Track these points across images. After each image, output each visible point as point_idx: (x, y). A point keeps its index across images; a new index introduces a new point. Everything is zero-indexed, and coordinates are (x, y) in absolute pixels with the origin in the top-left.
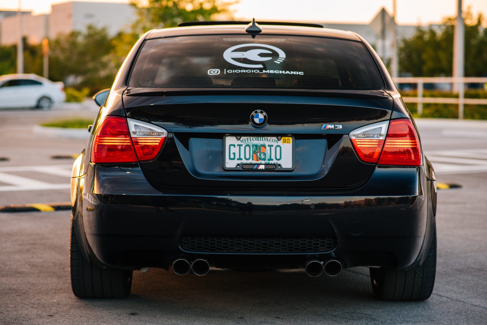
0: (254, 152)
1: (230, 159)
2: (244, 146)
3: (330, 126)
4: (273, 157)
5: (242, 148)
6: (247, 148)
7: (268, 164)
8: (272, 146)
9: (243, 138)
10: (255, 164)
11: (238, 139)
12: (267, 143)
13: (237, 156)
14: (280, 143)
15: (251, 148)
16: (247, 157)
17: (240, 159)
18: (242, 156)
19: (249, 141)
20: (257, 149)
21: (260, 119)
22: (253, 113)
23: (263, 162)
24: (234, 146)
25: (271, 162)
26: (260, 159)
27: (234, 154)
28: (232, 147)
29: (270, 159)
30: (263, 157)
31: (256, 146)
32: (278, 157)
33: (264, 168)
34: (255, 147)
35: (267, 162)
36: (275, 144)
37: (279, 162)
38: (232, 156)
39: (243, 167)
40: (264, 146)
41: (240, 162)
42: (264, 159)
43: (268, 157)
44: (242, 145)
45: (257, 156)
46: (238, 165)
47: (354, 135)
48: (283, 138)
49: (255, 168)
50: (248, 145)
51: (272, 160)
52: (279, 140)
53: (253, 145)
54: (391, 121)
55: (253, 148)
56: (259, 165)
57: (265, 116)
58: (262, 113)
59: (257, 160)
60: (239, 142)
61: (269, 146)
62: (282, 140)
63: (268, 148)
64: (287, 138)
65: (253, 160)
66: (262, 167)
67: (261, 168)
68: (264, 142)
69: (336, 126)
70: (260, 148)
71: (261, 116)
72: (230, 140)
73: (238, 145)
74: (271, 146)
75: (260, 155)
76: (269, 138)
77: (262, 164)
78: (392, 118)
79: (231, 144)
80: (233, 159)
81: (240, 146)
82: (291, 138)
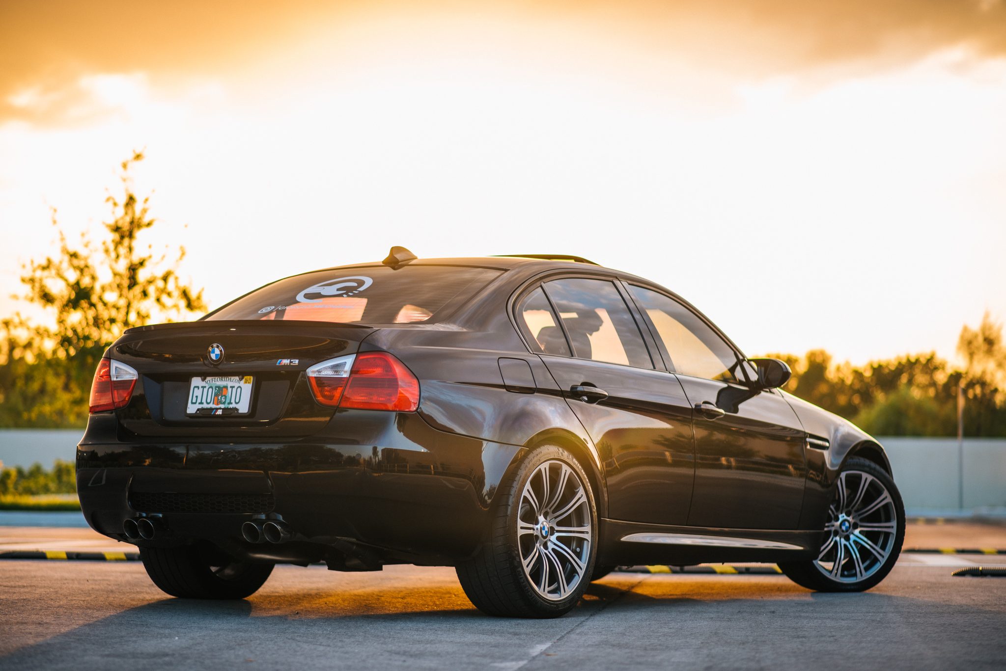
0: (216, 395)
1: (192, 403)
2: (207, 388)
3: (286, 362)
4: (233, 401)
5: (206, 390)
6: (210, 390)
7: (228, 409)
8: (234, 387)
9: (208, 379)
10: (213, 409)
11: (203, 380)
12: (230, 384)
13: (199, 401)
14: (242, 383)
15: (214, 390)
16: (209, 401)
17: (201, 403)
18: (204, 401)
19: (213, 381)
20: (220, 391)
21: (216, 355)
22: (210, 349)
23: (222, 406)
24: (198, 387)
25: (231, 406)
26: (221, 403)
27: (197, 397)
28: (196, 389)
29: (230, 403)
30: (223, 400)
31: (219, 387)
32: (237, 401)
33: (221, 413)
34: (217, 389)
35: (226, 406)
36: (237, 385)
37: (237, 406)
38: (194, 401)
39: (205, 414)
40: (226, 387)
41: (200, 406)
42: (224, 403)
43: (228, 401)
44: (205, 387)
45: (218, 399)
46: (198, 410)
47: (313, 372)
48: (246, 377)
49: (212, 414)
50: (211, 387)
51: (232, 403)
52: (241, 379)
53: (216, 387)
54: (359, 354)
55: (216, 389)
56: (217, 409)
57: (221, 351)
58: (218, 347)
59: (218, 404)
60: (204, 384)
61: (231, 387)
62: (244, 380)
63: (230, 389)
64: (248, 377)
65: (213, 403)
66: (219, 412)
67: (219, 414)
68: (227, 382)
69: (292, 360)
70: (222, 391)
71: (217, 351)
72: (196, 381)
73: (202, 387)
74: (232, 387)
75: (221, 398)
76: (233, 378)
77: (220, 409)
78: (360, 351)
79: (195, 387)
80: (195, 403)
81: (203, 387)
82: (252, 378)
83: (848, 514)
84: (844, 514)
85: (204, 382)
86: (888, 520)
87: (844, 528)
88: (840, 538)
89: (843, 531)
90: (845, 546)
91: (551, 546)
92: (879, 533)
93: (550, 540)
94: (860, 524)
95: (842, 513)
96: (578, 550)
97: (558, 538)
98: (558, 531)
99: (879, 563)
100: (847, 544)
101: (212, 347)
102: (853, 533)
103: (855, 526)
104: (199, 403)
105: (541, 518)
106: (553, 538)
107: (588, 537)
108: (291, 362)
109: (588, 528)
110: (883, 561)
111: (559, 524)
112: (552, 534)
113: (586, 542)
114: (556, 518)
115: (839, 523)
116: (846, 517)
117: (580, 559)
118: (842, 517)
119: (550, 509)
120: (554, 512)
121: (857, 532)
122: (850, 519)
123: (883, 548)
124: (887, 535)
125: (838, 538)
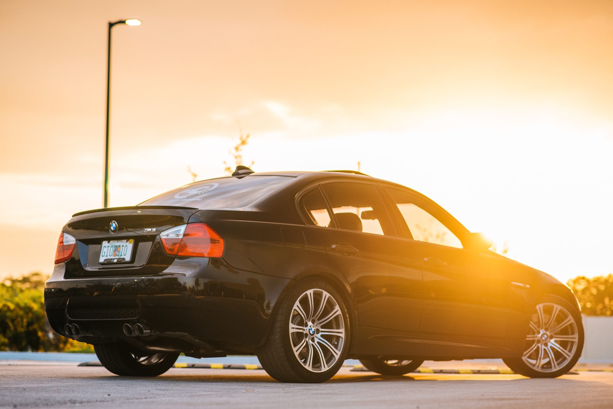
0: (115, 251)
1: (102, 256)
2: (110, 247)
3: (149, 230)
4: (123, 254)
5: (109, 249)
6: (112, 248)
7: (120, 259)
9: (111, 242)
10: (112, 259)
11: (109, 242)
12: (122, 244)
13: (106, 254)
14: (128, 244)
16: (110, 255)
17: (107, 256)
18: (108, 255)
19: (114, 243)
20: (117, 248)
21: (114, 227)
23: (117, 257)
25: (122, 257)
27: (105, 252)
28: (105, 248)
29: (121, 255)
30: (118, 254)
31: (116, 246)
32: (125, 254)
33: (116, 262)
34: (115, 247)
36: (125, 245)
37: (125, 257)
39: (108, 262)
40: (119, 246)
41: (106, 258)
42: (118, 256)
45: (115, 253)
46: (105, 260)
47: (164, 236)
49: (112, 262)
50: (112, 246)
52: (127, 241)
54: (188, 224)
55: (114, 247)
56: (114, 259)
57: (116, 225)
58: (114, 223)
59: (115, 256)
60: (108, 244)
62: (129, 241)
63: (121, 248)
64: (131, 240)
65: (113, 256)
68: (120, 243)
71: (114, 225)
72: (105, 243)
74: (123, 246)
75: (117, 252)
76: (123, 241)
77: (116, 259)
78: (189, 222)
79: (104, 247)
80: (104, 256)
81: (108, 247)
82: (133, 240)
83: (547, 330)
84: (543, 330)
85: (109, 244)
86: (573, 333)
87: (543, 338)
88: (541, 345)
89: (543, 340)
90: (545, 350)
91: (316, 340)
92: (568, 342)
93: (316, 337)
94: (554, 336)
95: (542, 329)
96: (336, 343)
97: (322, 336)
98: (322, 332)
99: (566, 361)
100: (546, 348)
101: (112, 223)
102: (550, 342)
103: (551, 337)
104: (106, 256)
105: (310, 323)
106: (319, 335)
107: (343, 335)
108: (152, 230)
109: (342, 330)
110: (569, 359)
111: (322, 327)
112: (318, 333)
113: (341, 339)
114: (320, 323)
115: (540, 335)
116: (545, 332)
117: (337, 349)
118: (542, 332)
119: (316, 318)
120: (319, 320)
121: (552, 341)
122: (548, 333)
123: (570, 351)
124: (573, 343)
125: (539, 345)
